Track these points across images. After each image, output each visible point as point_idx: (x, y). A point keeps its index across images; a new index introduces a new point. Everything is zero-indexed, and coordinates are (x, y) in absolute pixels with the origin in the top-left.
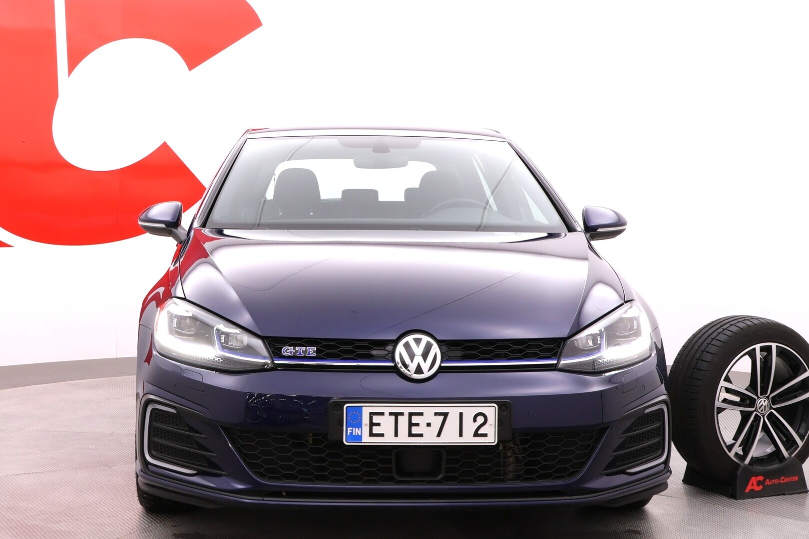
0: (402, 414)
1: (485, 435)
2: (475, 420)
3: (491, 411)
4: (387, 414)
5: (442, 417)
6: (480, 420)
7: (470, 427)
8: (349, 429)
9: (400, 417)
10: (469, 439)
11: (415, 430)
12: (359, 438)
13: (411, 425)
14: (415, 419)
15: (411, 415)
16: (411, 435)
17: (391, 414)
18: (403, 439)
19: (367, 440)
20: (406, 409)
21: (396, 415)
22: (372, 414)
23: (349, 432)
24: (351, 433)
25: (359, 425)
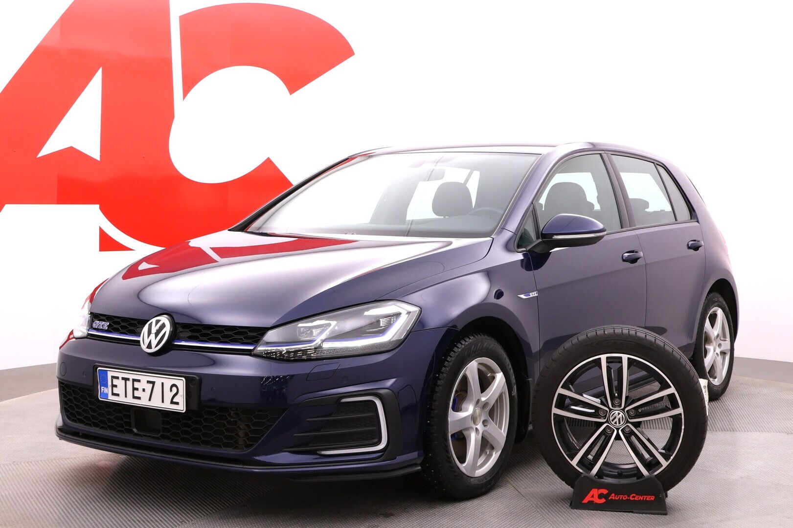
0: (128, 379)
1: (177, 403)
2: (171, 391)
3: (181, 383)
4: (120, 378)
5: (151, 385)
6: (174, 390)
7: (168, 396)
8: (102, 387)
9: (127, 382)
10: (167, 406)
11: (137, 394)
12: (107, 395)
13: (134, 389)
14: (137, 385)
15: (134, 380)
16: (134, 397)
17: (123, 379)
18: (130, 400)
19: (111, 398)
20: (131, 376)
21: (126, 379)
22: (113, 377)
23: (102, 390)
24: (103, 391)
25: (106, 386)
